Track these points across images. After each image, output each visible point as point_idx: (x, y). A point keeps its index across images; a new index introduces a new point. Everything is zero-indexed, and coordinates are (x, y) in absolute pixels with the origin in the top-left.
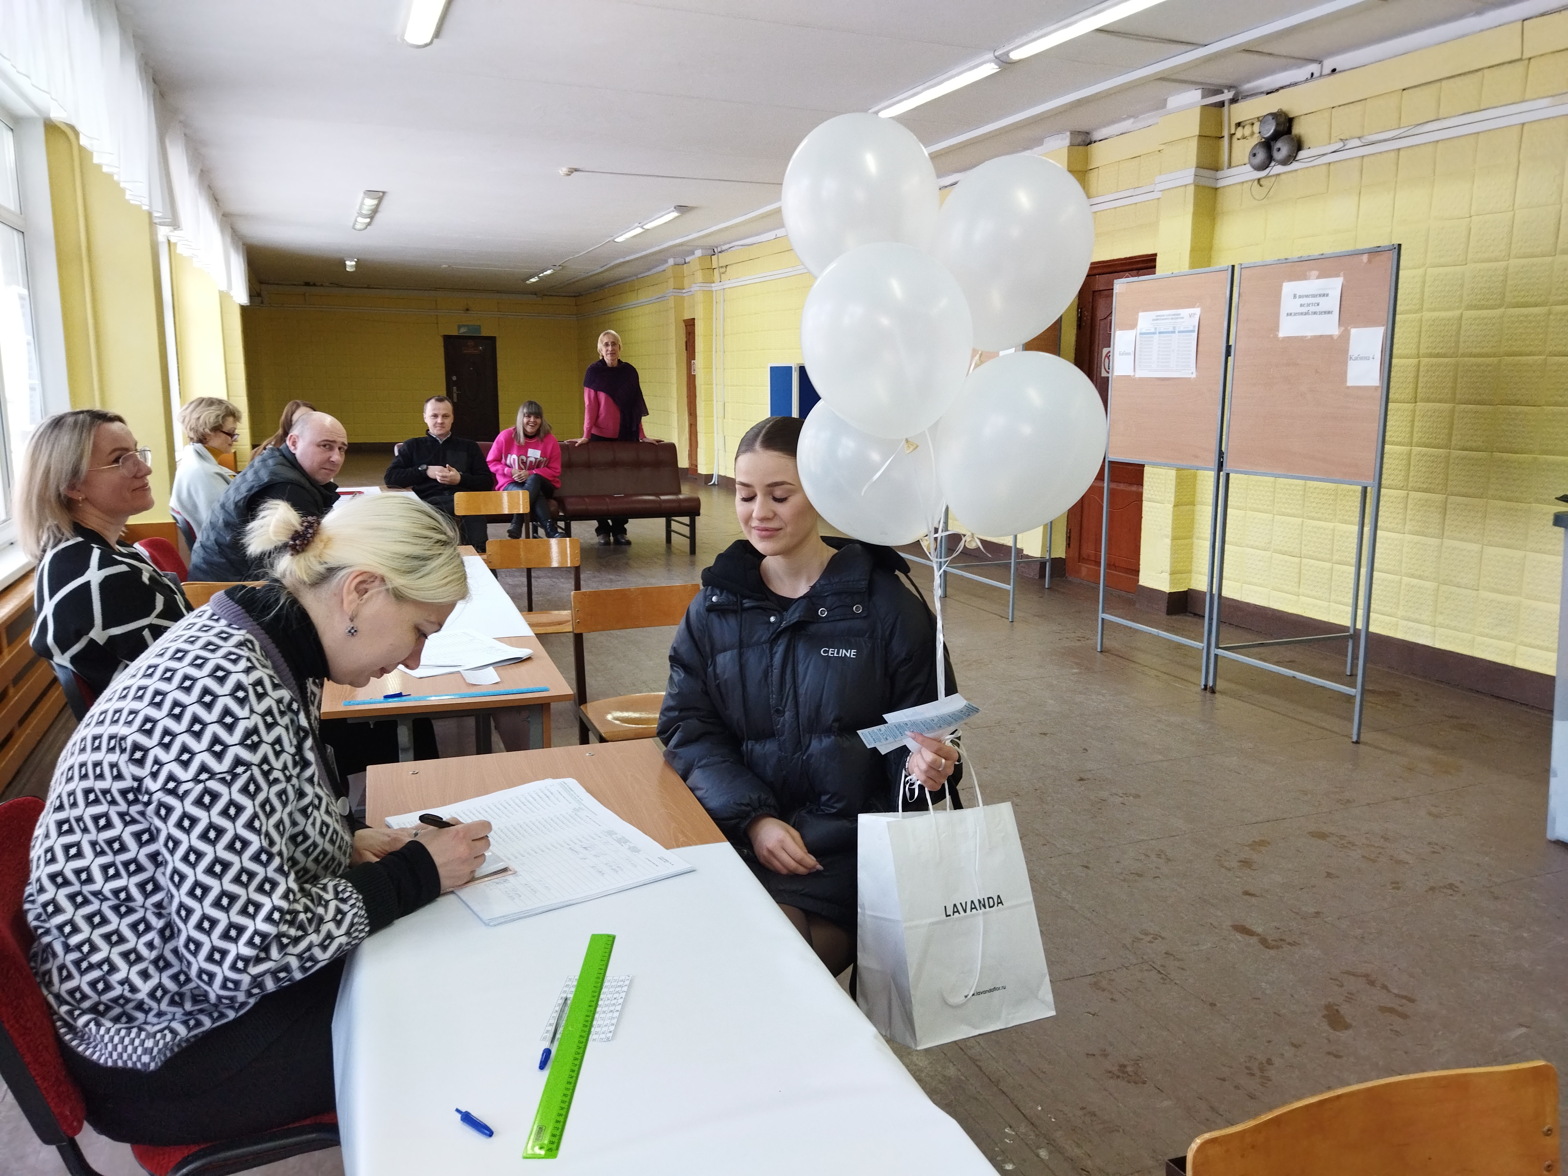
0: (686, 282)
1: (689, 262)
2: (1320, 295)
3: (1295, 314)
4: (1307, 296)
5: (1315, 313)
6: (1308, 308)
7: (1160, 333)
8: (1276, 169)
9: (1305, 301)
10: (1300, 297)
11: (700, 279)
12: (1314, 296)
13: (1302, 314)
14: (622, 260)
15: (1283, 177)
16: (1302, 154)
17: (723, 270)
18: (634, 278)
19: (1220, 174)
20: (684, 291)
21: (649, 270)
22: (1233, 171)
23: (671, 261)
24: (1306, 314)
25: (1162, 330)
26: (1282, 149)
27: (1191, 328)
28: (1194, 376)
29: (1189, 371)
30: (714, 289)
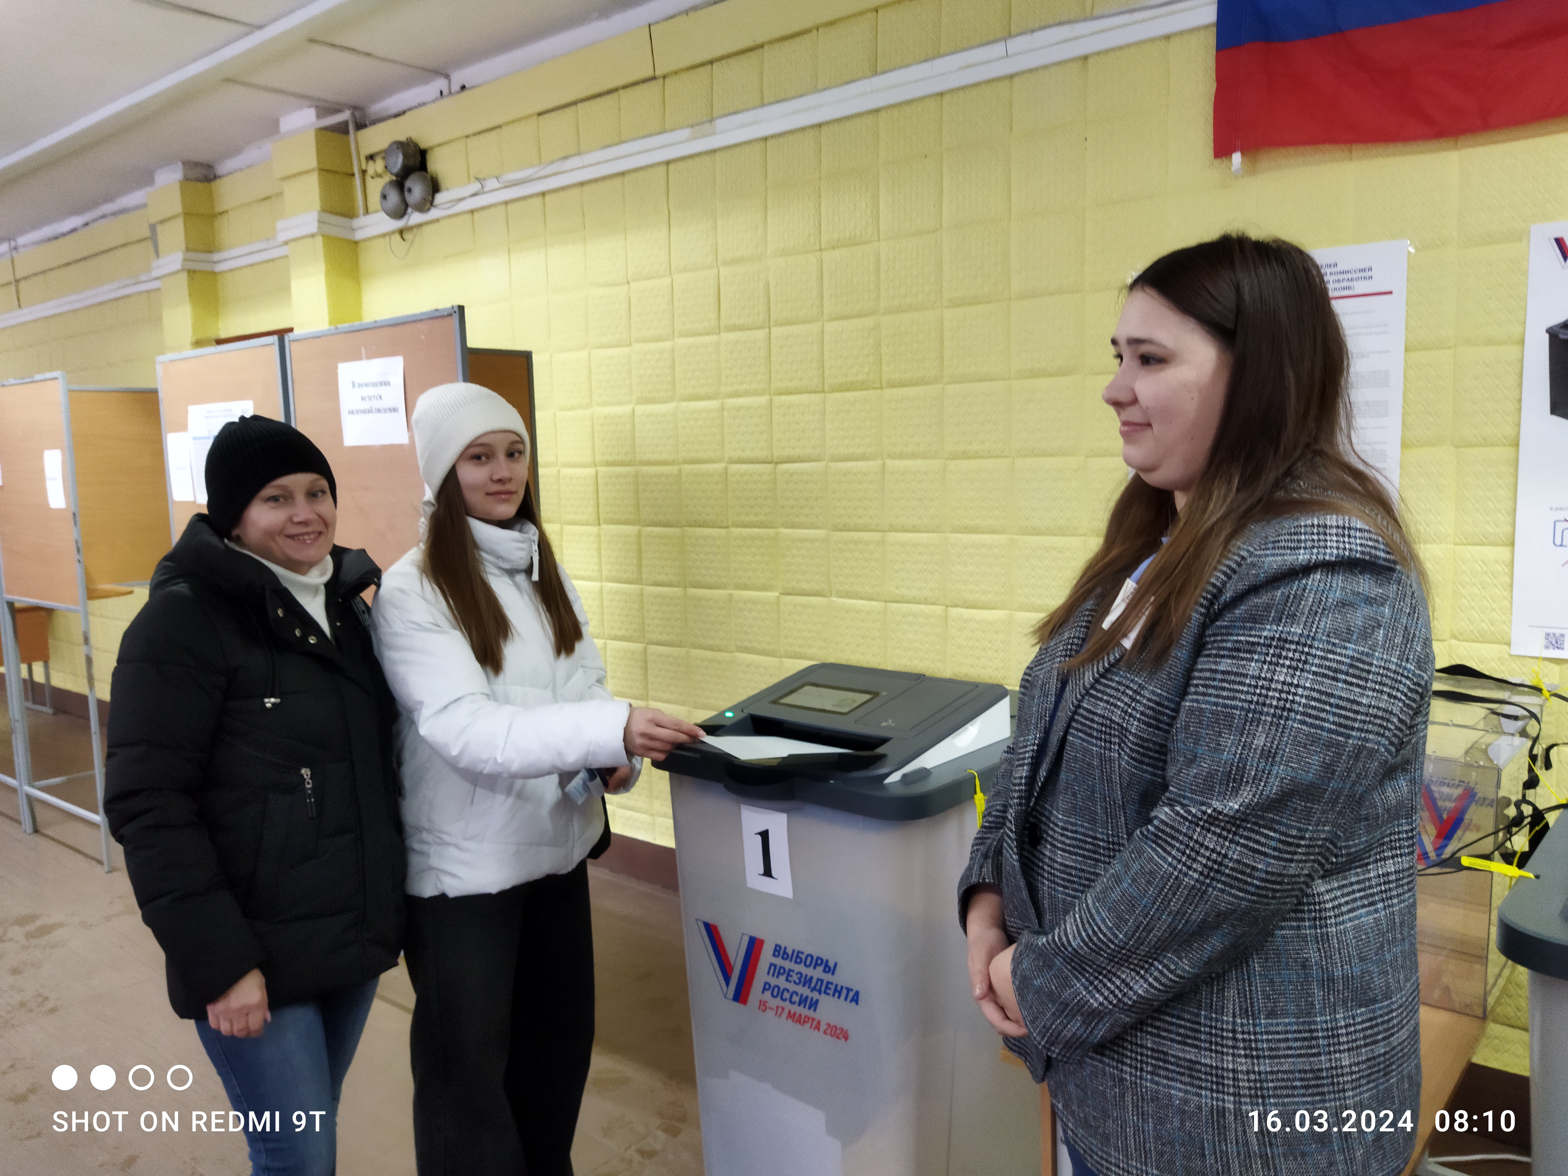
2: (381, 384)
3: (357, 412)
4: (368, 385)
5: (379, 411)
6: (371, 403)
8: (415, 218)
9: (365, 392)
10: (360, 385)
12: (375, 385)
13: (364, 412)
15: (424, 229)
16: (440, 198)
19: (357, 223)
22: (369, 218)
24: (370, 411)
26: (416, 189)
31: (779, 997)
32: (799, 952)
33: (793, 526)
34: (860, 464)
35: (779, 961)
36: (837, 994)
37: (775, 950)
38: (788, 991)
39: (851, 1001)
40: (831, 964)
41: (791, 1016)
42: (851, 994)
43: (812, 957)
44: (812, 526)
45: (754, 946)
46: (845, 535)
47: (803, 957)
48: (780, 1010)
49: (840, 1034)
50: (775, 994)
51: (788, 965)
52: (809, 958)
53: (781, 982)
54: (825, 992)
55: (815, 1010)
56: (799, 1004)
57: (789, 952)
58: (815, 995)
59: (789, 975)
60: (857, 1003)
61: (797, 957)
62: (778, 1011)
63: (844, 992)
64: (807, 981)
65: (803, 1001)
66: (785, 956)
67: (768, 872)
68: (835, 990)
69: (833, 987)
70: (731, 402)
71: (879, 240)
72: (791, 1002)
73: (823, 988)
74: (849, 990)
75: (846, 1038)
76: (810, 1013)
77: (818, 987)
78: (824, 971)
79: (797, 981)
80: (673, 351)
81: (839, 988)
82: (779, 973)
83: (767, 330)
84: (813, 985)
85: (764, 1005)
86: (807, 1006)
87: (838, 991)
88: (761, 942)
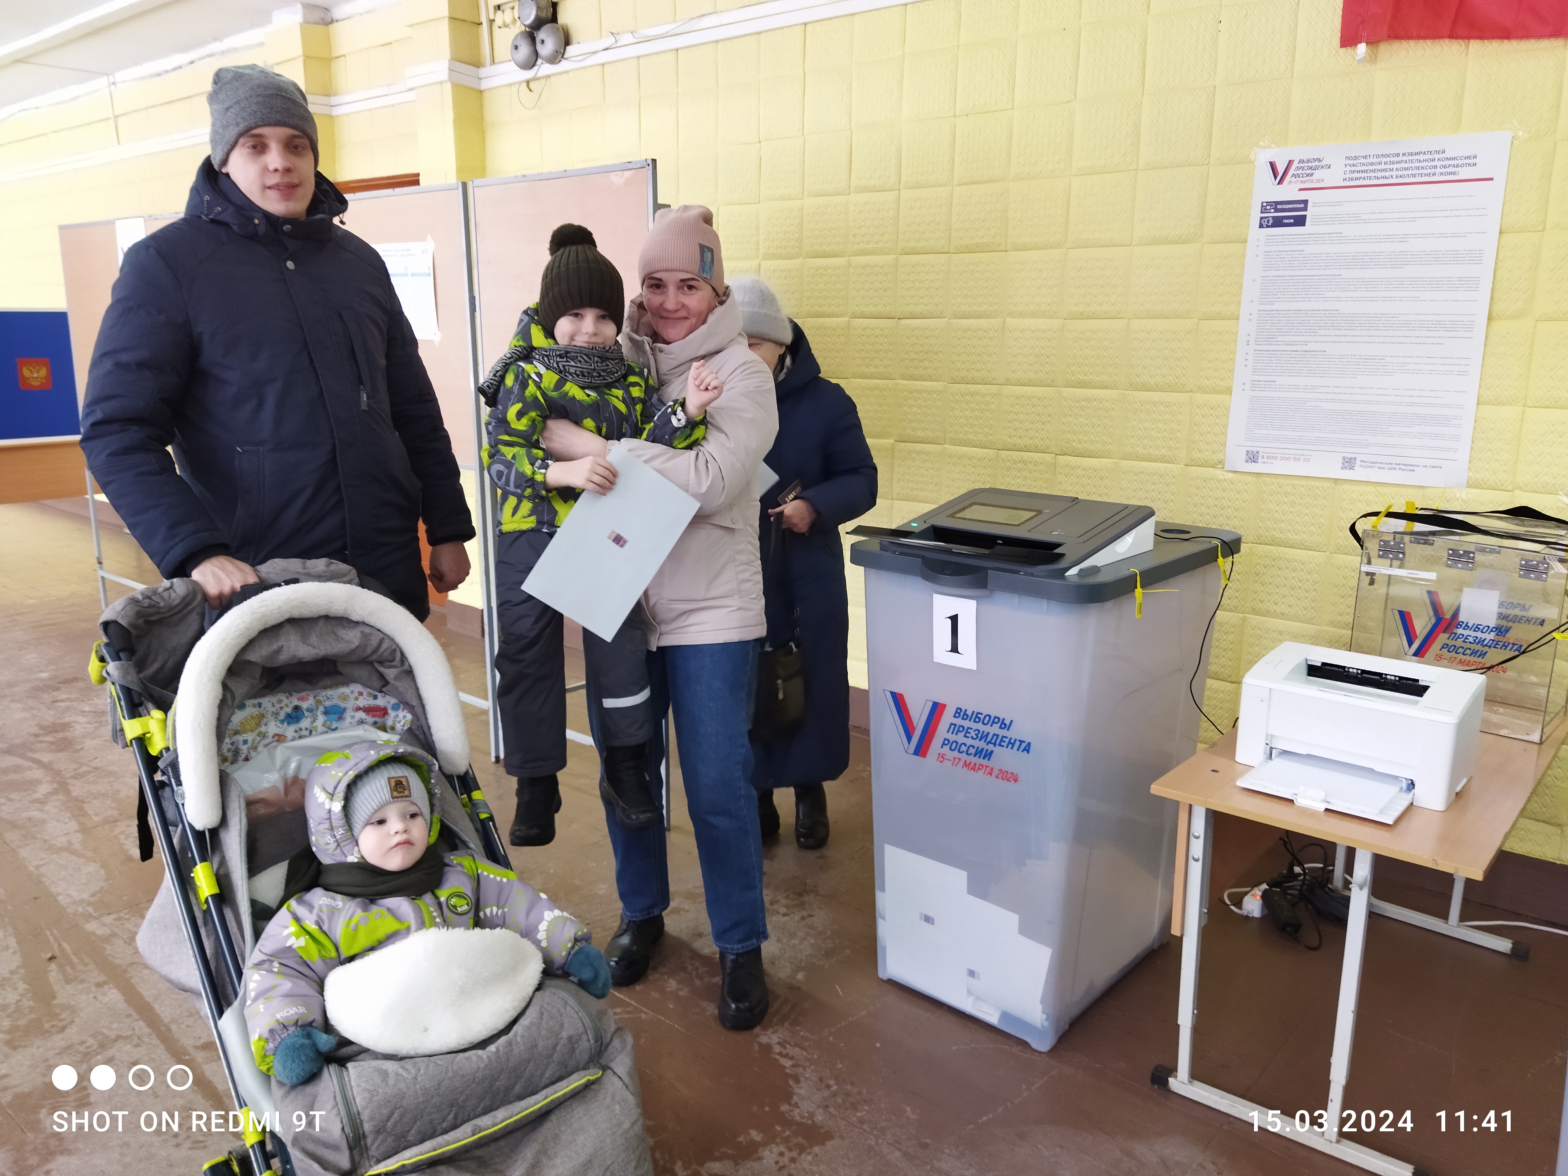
15: (553, 80)
16: (571, 51)
19: (482, 72)
22: (496, 69)
27: (426, 271)
28: (437, 338)
29: (431, 331)
31: (956, 751)
32: (978, 713)
33: (912, 378)
34: (982, 321)
35: (959, 721)
36: (1010, 746)
37: (956, 712)
38: (965, 745)
39: (1022, 751)
40: (1007, 722)
41: (966, 764)
42: (1024, 745)
43: (990, 716)
44: (931, 379)
45: (937, 709)
46: (963, 387)
47: (982, 717)
48: (957, 760)
49: (1011, 777)
50: (953, 748)
51: (967, 724)
52: (987, 718)
53: (960, 738)
54: (1000, 745)
55: (989, 760)
56: (975, 756)
57: (969, 713)
58: (991, 747)
59: (967, 732)
60: (1028, 753)
61: (977, 717)
62: (955, 761)
63: (1018, 743)
64: (984, 737)
65: (979, 753)
66: (965, 716)
67: (955, 649)
68: (1009, 742)
69: (1007, 740)
70: (856, 260)
71: (1013, 109)
72: (967, 754)
73: (998, 741)
74: (1021, 742)
75: (1016, 781)
76: (985, 762)
77: (993, 741)
78: (1000, 728)
79: (975, 737)
80: (802, 208)
81: (1012, 741)
82: (958, 731)
83: (897, 192)
84: (988, 739)
85: (942, 757)
86: (982, 757)
87: (1011, 744)
88: (944, 706)
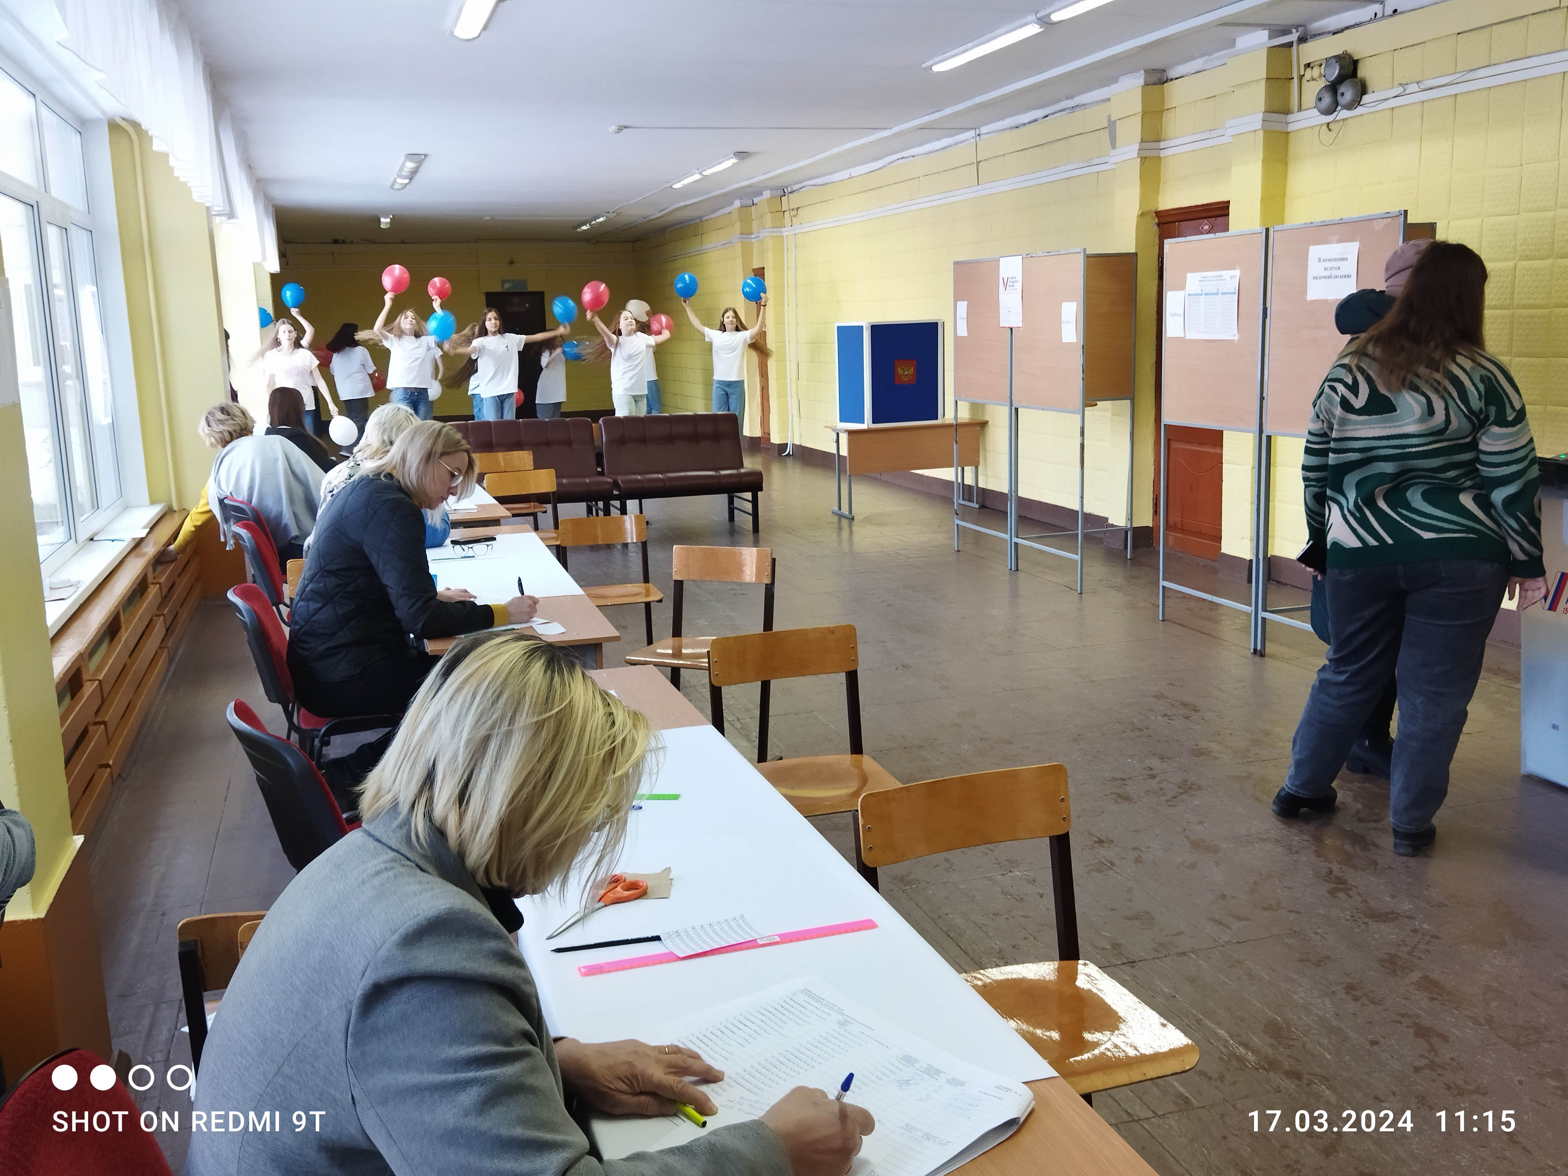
0: (755, 226)
1: (756, 204)
2: (1340, 259)
3: (1320, 278)
4: (1330, 260)
5: (1336, 277)
6: (1331, 272)
7: (1206, 294)
9: (1328, 265)
10: (1324, 260)
11: (769, 224)
12: (1335, 260)
13: (1326, 277)
14: (682, 204)
15: (1349, 121)
16: (1366, 99)
17: (795, 212)
18: (698, 221)
19: (1290, 117)
20: (752, 236)
21: (714, 211)
22: (1303, 114)
23: (737, 203)
24: (1330, 277)
25: (1207, 292)
26: (1348, 93)
27: (1233, 291)
28: (1236, 338)
29: (1231, 333)
30: (784, 234)
